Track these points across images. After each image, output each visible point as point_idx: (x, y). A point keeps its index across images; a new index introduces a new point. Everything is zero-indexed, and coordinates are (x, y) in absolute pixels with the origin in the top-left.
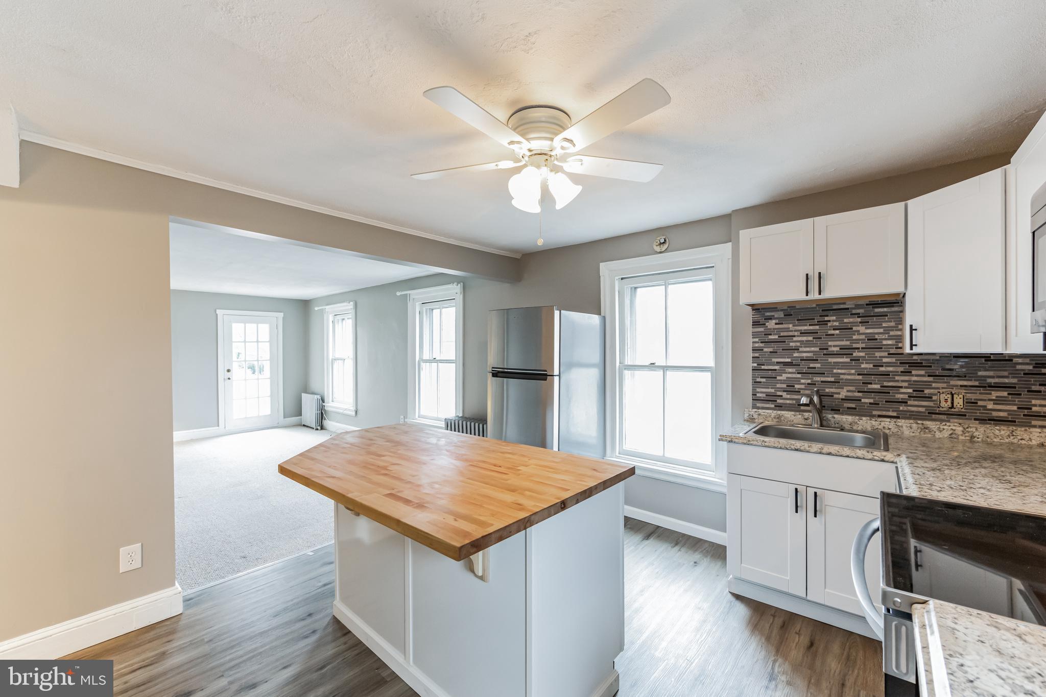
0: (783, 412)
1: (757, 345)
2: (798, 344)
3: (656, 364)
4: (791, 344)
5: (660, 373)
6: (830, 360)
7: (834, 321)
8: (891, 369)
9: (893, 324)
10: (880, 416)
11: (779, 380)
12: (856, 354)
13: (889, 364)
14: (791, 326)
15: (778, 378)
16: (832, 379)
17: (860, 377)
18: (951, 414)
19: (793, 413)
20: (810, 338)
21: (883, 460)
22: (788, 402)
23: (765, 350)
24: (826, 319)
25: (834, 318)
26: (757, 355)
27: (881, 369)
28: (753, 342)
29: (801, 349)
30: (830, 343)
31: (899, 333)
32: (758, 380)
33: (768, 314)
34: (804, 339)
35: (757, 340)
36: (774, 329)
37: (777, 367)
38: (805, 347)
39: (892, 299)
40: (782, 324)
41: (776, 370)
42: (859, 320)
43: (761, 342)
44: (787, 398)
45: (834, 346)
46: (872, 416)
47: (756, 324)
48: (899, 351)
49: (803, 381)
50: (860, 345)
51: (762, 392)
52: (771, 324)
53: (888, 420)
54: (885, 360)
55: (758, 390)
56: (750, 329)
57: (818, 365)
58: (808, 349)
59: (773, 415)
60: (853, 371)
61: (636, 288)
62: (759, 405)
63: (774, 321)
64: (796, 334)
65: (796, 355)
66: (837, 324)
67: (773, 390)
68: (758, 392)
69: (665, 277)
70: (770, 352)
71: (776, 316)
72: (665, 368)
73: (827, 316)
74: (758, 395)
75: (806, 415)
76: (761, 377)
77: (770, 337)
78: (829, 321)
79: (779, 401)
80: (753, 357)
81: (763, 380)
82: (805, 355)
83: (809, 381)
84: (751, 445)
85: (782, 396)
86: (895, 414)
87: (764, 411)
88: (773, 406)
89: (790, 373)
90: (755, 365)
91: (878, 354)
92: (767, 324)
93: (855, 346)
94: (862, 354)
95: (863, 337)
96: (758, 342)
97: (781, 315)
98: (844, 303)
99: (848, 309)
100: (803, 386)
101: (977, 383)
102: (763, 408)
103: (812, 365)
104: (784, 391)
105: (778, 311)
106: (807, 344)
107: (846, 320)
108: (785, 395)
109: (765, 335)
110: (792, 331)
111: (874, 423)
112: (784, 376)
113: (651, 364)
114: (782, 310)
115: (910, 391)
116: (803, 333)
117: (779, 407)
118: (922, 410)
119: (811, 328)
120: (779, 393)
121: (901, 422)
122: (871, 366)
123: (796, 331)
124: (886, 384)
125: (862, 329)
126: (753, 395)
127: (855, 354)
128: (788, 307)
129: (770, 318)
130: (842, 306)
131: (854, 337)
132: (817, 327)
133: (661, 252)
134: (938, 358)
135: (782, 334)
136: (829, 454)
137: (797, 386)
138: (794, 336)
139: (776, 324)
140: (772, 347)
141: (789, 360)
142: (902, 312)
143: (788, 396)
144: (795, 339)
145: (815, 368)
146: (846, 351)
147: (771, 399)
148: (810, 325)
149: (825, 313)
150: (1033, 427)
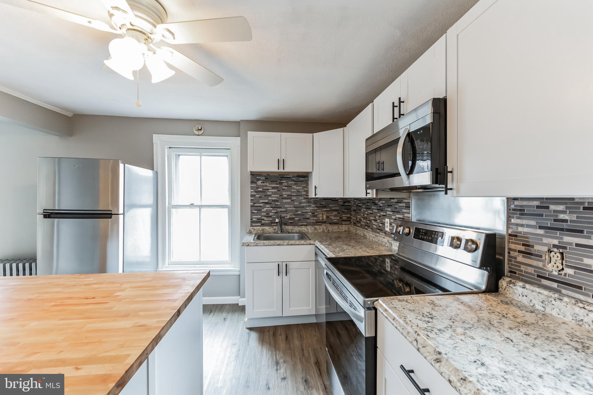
0: (265, 227)
1: (253, 193)
2: (271, 193)
3: (195, 204)
4: (268, 193)
5: (198, 209)
6: (284, 201)
7: (285, 183)
8: (305, 204)
9: (305, 185)
10: (301, 225)
11: (263, 211)
12: (293, 198)
13: (304, 202)
14: (268, 184)
15: (263, 210)
16: (284, 210)
17: (294, 209)
18: (323, 222)
19: (269, 227)
20: (276, 191)
21: (310, 244)
22: (267, 222)
23: (257, 196)
24: (282, 181)
25: (285, 181)
26: (253, 198)
27: (302, 205)
28: (251, 192)
29: (272, 196)
30: (283, 193)
31: (307, 189)
32: (253, 211)
33: (258, 177)
34: (273, 191)
35: (253, 191)
36: (261, 185)
37: (262, 205)
38: (274, 195)
39: (305, 174)
40: (264, 183)
41: (261, 206)
42: (294, 183)
43: (255, 192)
44: (267, 220)
45: (285, 194)
46: (298, 226)
47: (252, 182)
48: (307, 197)
49: (273, 211)
50: (294, 194)
51: (255, 218)
52: (259, 183)
53: (304, 226)
54: (303, 201)
55: (253, 217)
56: (249, 185)
57: (279, 203)
58: (275, 196)
59: (260, 229)
60: (292, 206)
61: (179, 155)
62: (254, 225)
63: (261, 181)
64: (270, 188)
65: (270, 198)
66: (286, 184)
67: (260, 217)
68: (253, 218)
69: (201, 150)
70: (259, 197)
71: (261, 179)
72: (200, 207)
73: (282, 180)
74: (254, 219)
75: (274, 227)
76: (255, 210)
77: (259, 189)
78: (283, 183)
79: (263, 222)
80: (251, 200)
81: (256, 211)
82: (274, 198)
83: (275, 211)
84: (258, 246)
85: (264, 219)
86: (306, 224)
87: (256, 227)
88: (260, 224)
89: (267, 208)
90: (252, 204)
91: (300, 198)
92: (257, 182)
93: (293, 194)
94: (295, 198)
95: (295, 190)
96: (253, 192)
97: (263, 178)
99: (290, 177)
100: (273, 214)
101: (329, 210)
102: (255, 226)
103: (276, 204)
104: (265, 217)
105: (262, 176)
106: (274, 193)
107: (289, 183)
108: (265, 218)
109: (257, 188)
110: (268, 187)
111: (299, 228)
112: (265, 210)
113: (191, 204)
114: (264, 176)
115: (311, 213)
116: (273, 188)
117: (263, 225)
118: (314, 221)
119: (276, 185)
120: (263, 218)
121: (309, 227)
122: (298, 203)
123: (270, 187)
124: (303, 211)
125: (295, 187)
126: (251, 219)
127: (292, 198)
128: (267, 175)
129: (259, 180)
130: (288, 176)
131: (293, 190)
132: (279, 185)
133: (198, 135)
134: (319, 200)
135: (264, 188)
136: (292, 245)
137: (270, 214)
138: (269, 189)
139: (262, 183)
140: (260, 195)
141: (267, 201)
142: (308, 180)
143: (267, 219)
144: (270, 191)
145: (277, 205)
146: (289, 197)
147: (259, 221)
148: (276, 184)
149: (281, 179)
150: (343, 224)
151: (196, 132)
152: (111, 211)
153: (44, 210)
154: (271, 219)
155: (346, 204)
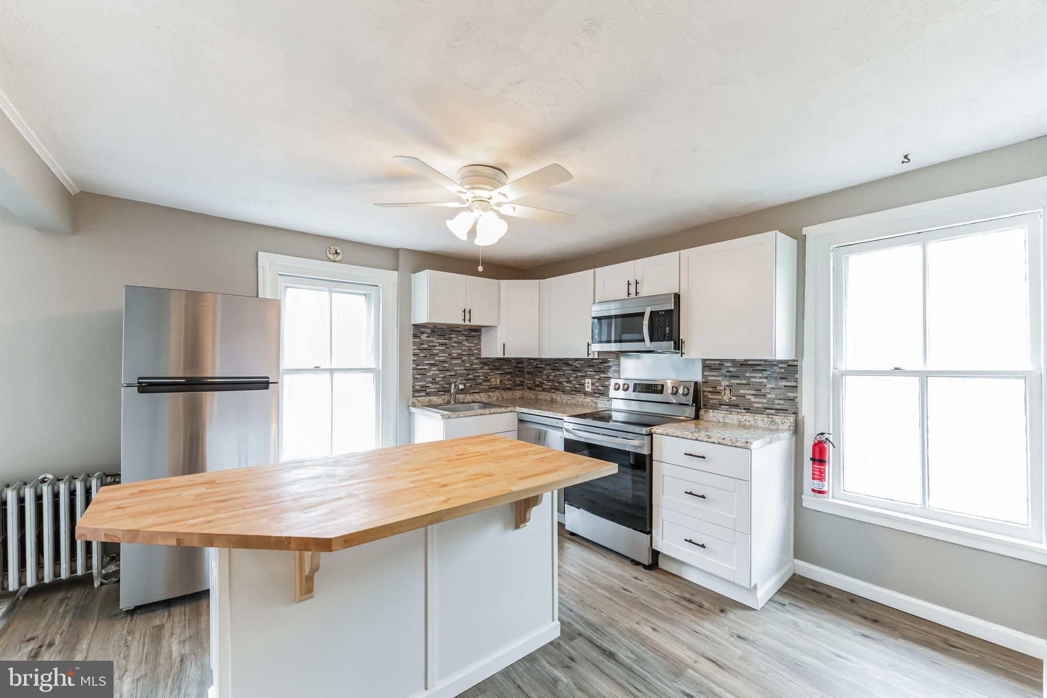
0: (431, 398)
1: (415, 351)
2: (438, 351)
3: (321, 368)
4: (435, 351)
5: (327, 375)
6: (453, 362)
7: (455, 338)
8: (477, 366)
9: (477, 342)
10: (473, 393)
11: (428, 376)
12: (465, 358)
13: (476, 364)
14: (434, 339)
15: (428, 374)
16: (453, 373)
17: (465, 372)
18: (496, 388)
19: (436, 397)
20: (444, 348)
21: (511, 412)
22: (433, 390)
23: (421, 355)
24: (452, 336)
25: (455, 336)
26: (415, 358)
27: (473, 366)
28: (414, 349)
29: (439, 355)
30: (453, 351)
31: (479, 347)
32: (416, 376)
33: (422, 330)
34: (441, 348)
35: (415, 347)
36: (426, 340)
37: (427, 367)
38: (441, 353)
39: (477, 328)
40: (429, 337)
41: (426, 369)
42: (465, 338)
43: (418, 349)
44: (433, 388)
45: (455, 353)
46: (470, 393)
47: (415, 336)
48: (479, 356)
49: (440, 376)
50: (465, 353)
51: (418, 385)
52: (424, 337)
53: (476, 394)
54: (475, 361)
55: (416, 384)
56: (411, 339)
57: (447, 365)
58: (443, 355)
59: (426, 400)
60: (462, 368)
61: (287, 287)
62: (416, 394)
63: (425, 335)
64: (437, 344)
65: (437, 358)
66: (456, 339)
67: (424, 383)
68: (416, 386)
70: (424, 357)
71: (427, 332)
72: (332, 371)
73: (451, 334)
74: (416, 387)
75: (443, 397)
76: (418, 375)
77: (424, 346)
78: (453, 338)
79: (428, 390)
80: (413, 360)
81: (419, 376)
82: (441, 358)
83: (443, 376)
85: (429, 387)
86: (478, 391)
87: (420, 398)
88: (424, 394)
89: (433, 371)
90: (415, 366)
91: (472, 358)
92: (422, 337)
93: (463, 353)
94: (466, 358)
95: (466, 348)
96: (416, 349)
97: (429, 331)
98: (459, 328)
99: (460, 331)
100: (440, 379)
101: (502, 372)
102: (419, 396)
103: (444, 365)
104: (431, 383)
105: (427, 328)
106: (443, 352)
107: (460, 338)
108: (431, 385)
109: (421, 344)
110: (435, 343)
111: (472, 397)
112: (431, 373)
113: (316, 367)
114: (430, 328)
115: (483, 377)
116: (441, 344)
117: (428, 394)
118: (487, 387)
119: (445, 341)
120: (428, 385)
121: (482, 395)
122: (469, 365)
123: (437, 343)
124: (475, 375)
125: (466, 343)
126: (413, 387)
127: (463, 358)
128: (434, 326)
129: (423, 333)
130: (459, 329)
131: (463, 348)
132: (447, 341)
133: (335, 261)
134: (492, 360)
135: (430, 344)
136: (494, 413)
137: (437, 379)
138: (436, 346)
139: (427, 337)
140: (424, 353)
141: (433, 362)
142: (480, 335)
143: (433, 386)
144: (436, 348)
145: (446, 367)
146: (460, 356)
147: (423, 389)
148: (444, 339)
149: (451, 332)
150: (516, 390)
151: (332, 257)
152: (268, 378)
153: (139, 378)
154: (438, 386)
155: (519, 365)
